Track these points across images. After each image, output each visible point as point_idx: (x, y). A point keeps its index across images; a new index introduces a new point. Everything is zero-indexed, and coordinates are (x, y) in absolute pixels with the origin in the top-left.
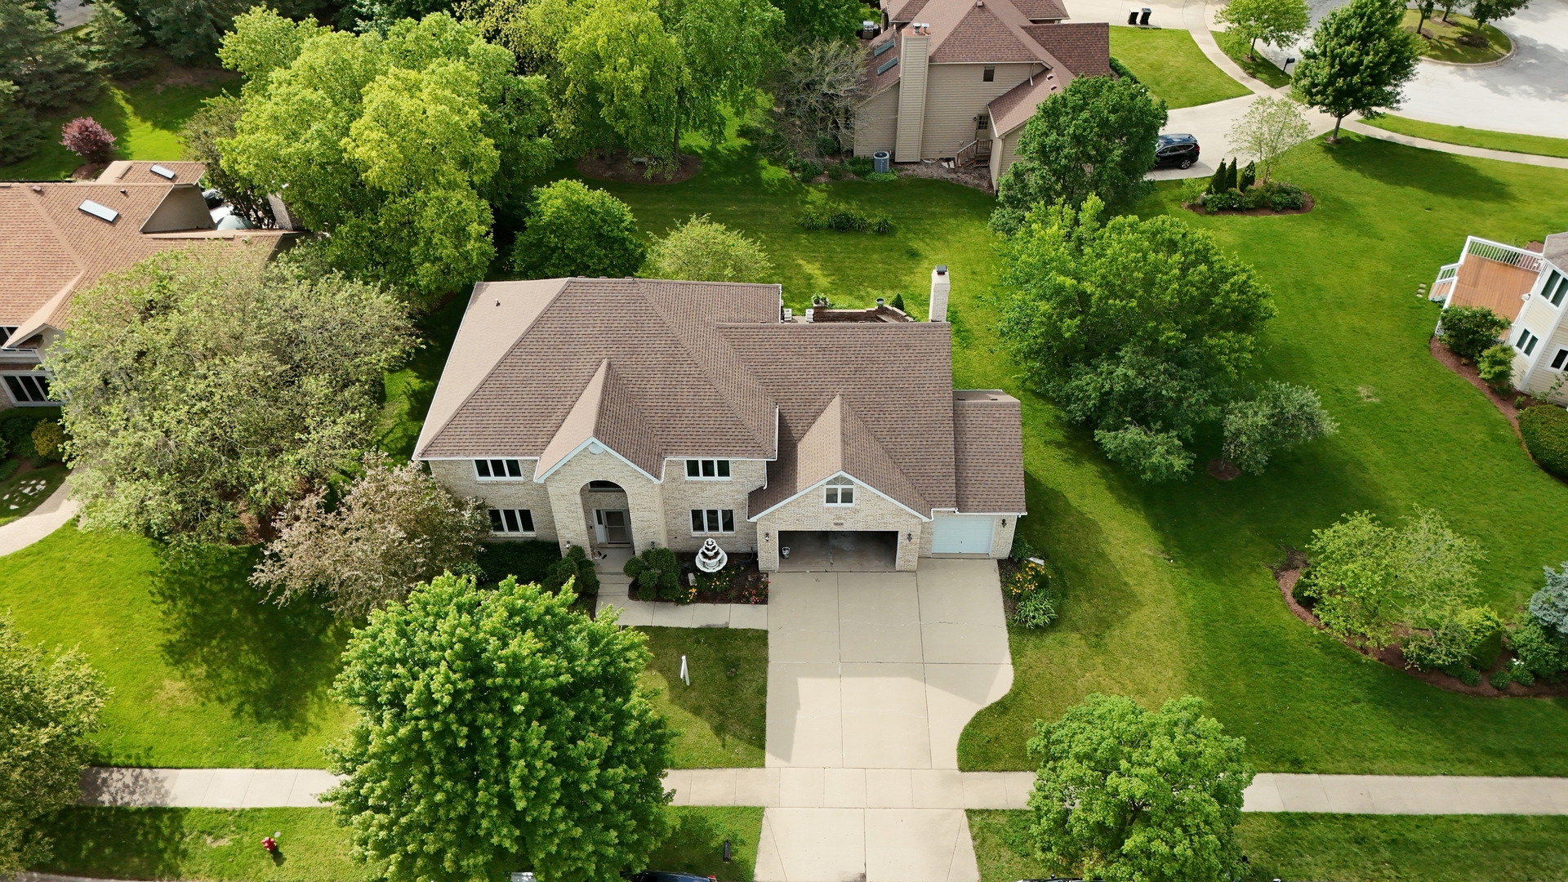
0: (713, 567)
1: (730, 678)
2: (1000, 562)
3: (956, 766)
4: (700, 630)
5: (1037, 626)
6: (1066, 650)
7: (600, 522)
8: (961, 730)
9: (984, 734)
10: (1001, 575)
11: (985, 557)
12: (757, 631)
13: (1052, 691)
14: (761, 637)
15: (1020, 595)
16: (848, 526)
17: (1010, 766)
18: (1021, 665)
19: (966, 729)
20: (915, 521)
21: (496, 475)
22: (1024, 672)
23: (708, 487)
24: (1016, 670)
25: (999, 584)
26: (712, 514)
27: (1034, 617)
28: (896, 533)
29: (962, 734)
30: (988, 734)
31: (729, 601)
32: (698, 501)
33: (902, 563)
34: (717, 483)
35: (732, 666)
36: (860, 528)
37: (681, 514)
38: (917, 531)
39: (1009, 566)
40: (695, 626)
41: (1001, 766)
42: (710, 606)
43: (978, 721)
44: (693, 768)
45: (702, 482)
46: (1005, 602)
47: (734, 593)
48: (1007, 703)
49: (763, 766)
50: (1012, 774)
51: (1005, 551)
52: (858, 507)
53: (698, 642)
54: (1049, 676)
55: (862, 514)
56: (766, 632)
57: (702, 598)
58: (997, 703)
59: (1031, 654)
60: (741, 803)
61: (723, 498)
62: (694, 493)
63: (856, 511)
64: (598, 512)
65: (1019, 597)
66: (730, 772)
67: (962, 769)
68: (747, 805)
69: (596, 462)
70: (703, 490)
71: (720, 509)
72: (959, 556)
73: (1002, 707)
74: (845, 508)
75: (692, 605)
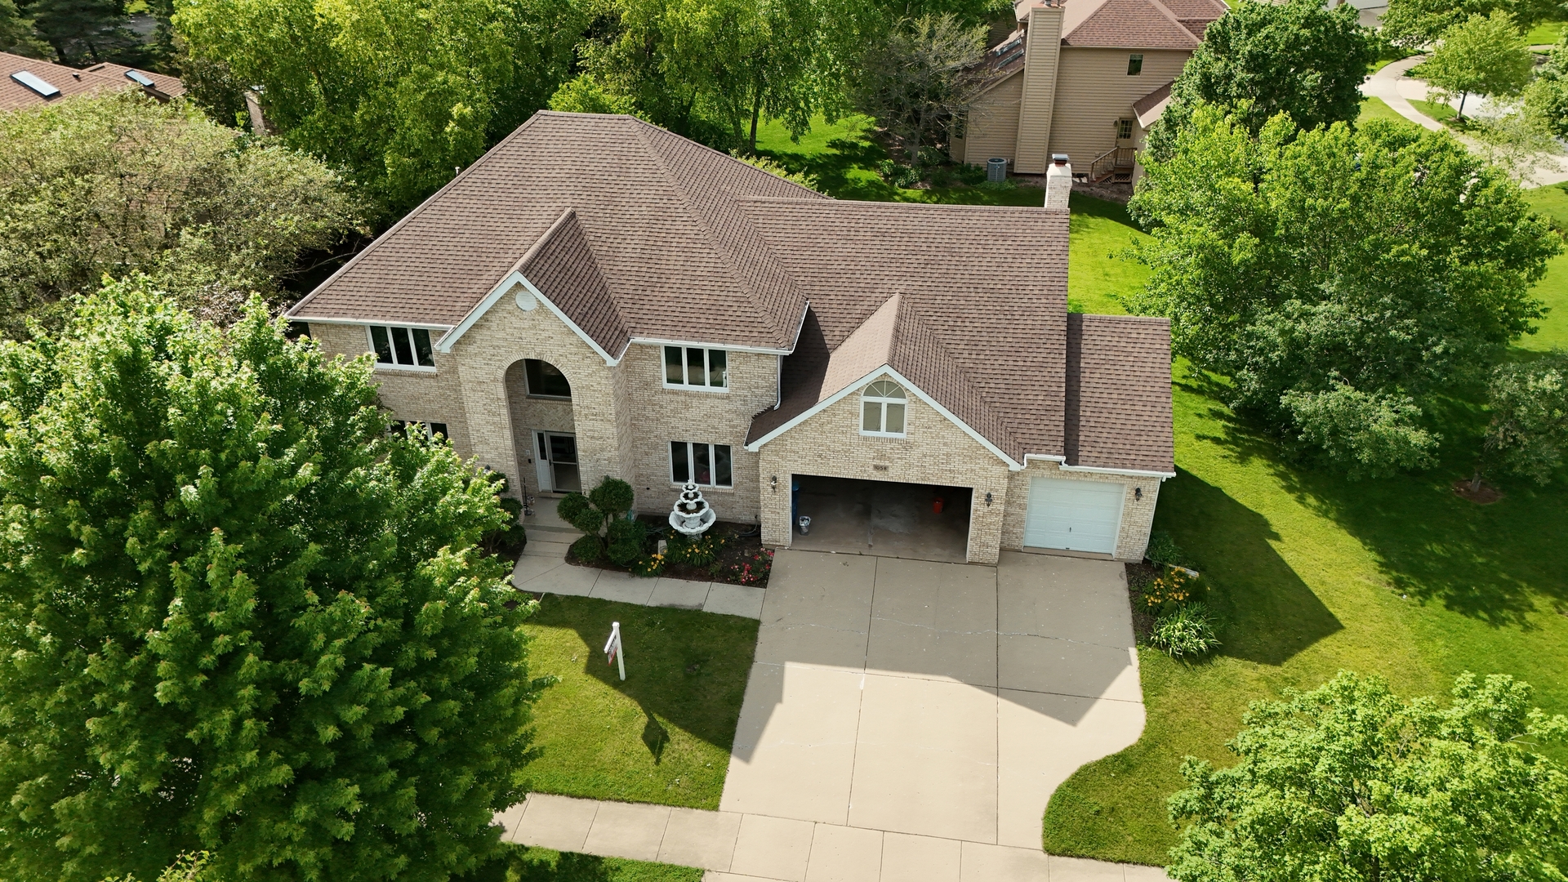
0: (693, 527)
1: (688, 677)
2: (1129, 566)
3: (1039, 843)
4: (659, 610)
5: (1186, 652)
6: (1235, 693)
7: (543, 457)
8: (1052, 791)
9: (1092, 800)
10: (1130, 582)
11: (1105, 558)
12: (744, 619)
13: (1210, 749)
14: (749, 629)
15: (1161, 607)
16: (896, 474)
17: (1133, 854)
18: (1159, 705)
19: (1059, 789)
20: (998, 470)
21: (400, 362)
22: (1165, 717)
23: (695, 402)
24: (1149, 713)
25: (1127, 594)
26: (701, 450)
27: (1182, 640)
28: (969, 491)
29: (1053, 797)
30: (1098, 800)
31: (711, 578)
32: (681, 425)
33: (976, 549)
34: (707, 396)
35: (695, 662)
36: (913, 477)
37: (655, 447)
38: (1000, 489)
39: (1139, 574)
40: (652, 604)
41: (1119, 854)
42: (682, 582)
43: (1083, 779)
44: (603, 799)
45: (686, 393)
46: (1135, 619)
47: (716, 567)
48: (1134, 760)
49: (716, 808)
50: (1138, 868)
51: (1138, 548)
52: (911, 438)
53: (651, 624)
54: (1205, 727)
55: (916, 453)
56: (756, 623)
57: (672, 569)
58: (1117, 757)
59: (1174, 694)
60: (666, 859)
61: (715, 422)
62: (675, 411)
63: (907, 446)
64: (541, 437)
65: (1157, 611)
66: (661, 811)
67: (1050, 852)
68: (677, 863)
69: (526, 324)
70: (687, 407)
71: (711, 440)
72: (1066, 554)
73: (1122, 764)
74: (891, 440)
75: (655, 580)
